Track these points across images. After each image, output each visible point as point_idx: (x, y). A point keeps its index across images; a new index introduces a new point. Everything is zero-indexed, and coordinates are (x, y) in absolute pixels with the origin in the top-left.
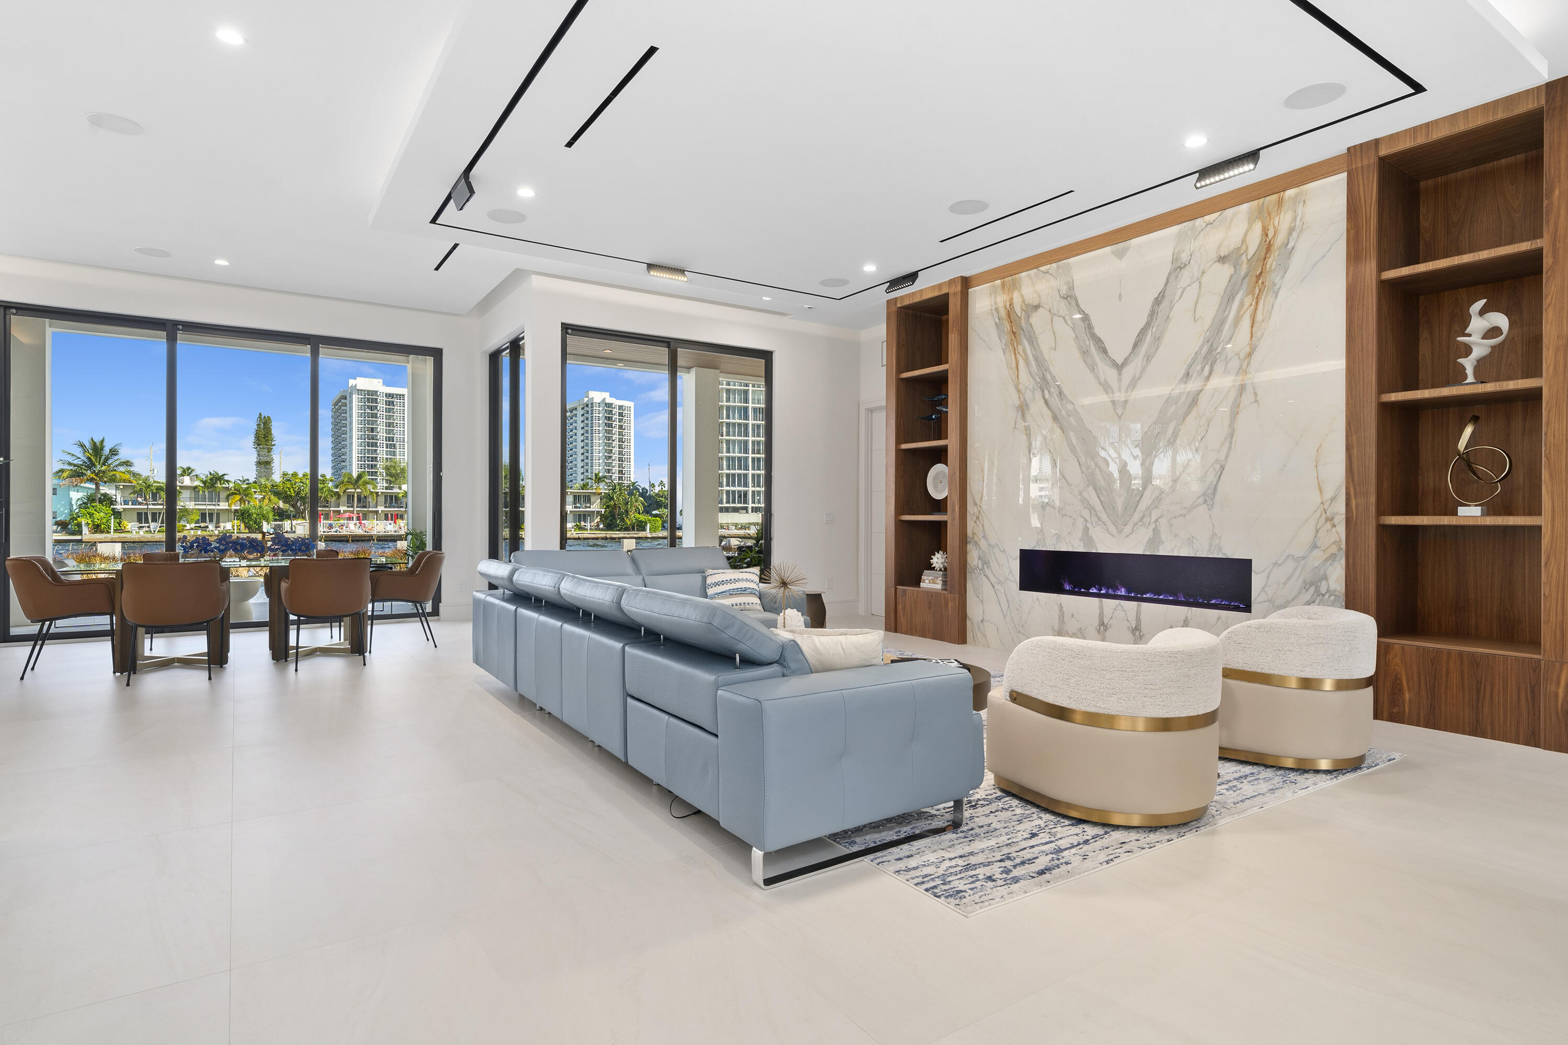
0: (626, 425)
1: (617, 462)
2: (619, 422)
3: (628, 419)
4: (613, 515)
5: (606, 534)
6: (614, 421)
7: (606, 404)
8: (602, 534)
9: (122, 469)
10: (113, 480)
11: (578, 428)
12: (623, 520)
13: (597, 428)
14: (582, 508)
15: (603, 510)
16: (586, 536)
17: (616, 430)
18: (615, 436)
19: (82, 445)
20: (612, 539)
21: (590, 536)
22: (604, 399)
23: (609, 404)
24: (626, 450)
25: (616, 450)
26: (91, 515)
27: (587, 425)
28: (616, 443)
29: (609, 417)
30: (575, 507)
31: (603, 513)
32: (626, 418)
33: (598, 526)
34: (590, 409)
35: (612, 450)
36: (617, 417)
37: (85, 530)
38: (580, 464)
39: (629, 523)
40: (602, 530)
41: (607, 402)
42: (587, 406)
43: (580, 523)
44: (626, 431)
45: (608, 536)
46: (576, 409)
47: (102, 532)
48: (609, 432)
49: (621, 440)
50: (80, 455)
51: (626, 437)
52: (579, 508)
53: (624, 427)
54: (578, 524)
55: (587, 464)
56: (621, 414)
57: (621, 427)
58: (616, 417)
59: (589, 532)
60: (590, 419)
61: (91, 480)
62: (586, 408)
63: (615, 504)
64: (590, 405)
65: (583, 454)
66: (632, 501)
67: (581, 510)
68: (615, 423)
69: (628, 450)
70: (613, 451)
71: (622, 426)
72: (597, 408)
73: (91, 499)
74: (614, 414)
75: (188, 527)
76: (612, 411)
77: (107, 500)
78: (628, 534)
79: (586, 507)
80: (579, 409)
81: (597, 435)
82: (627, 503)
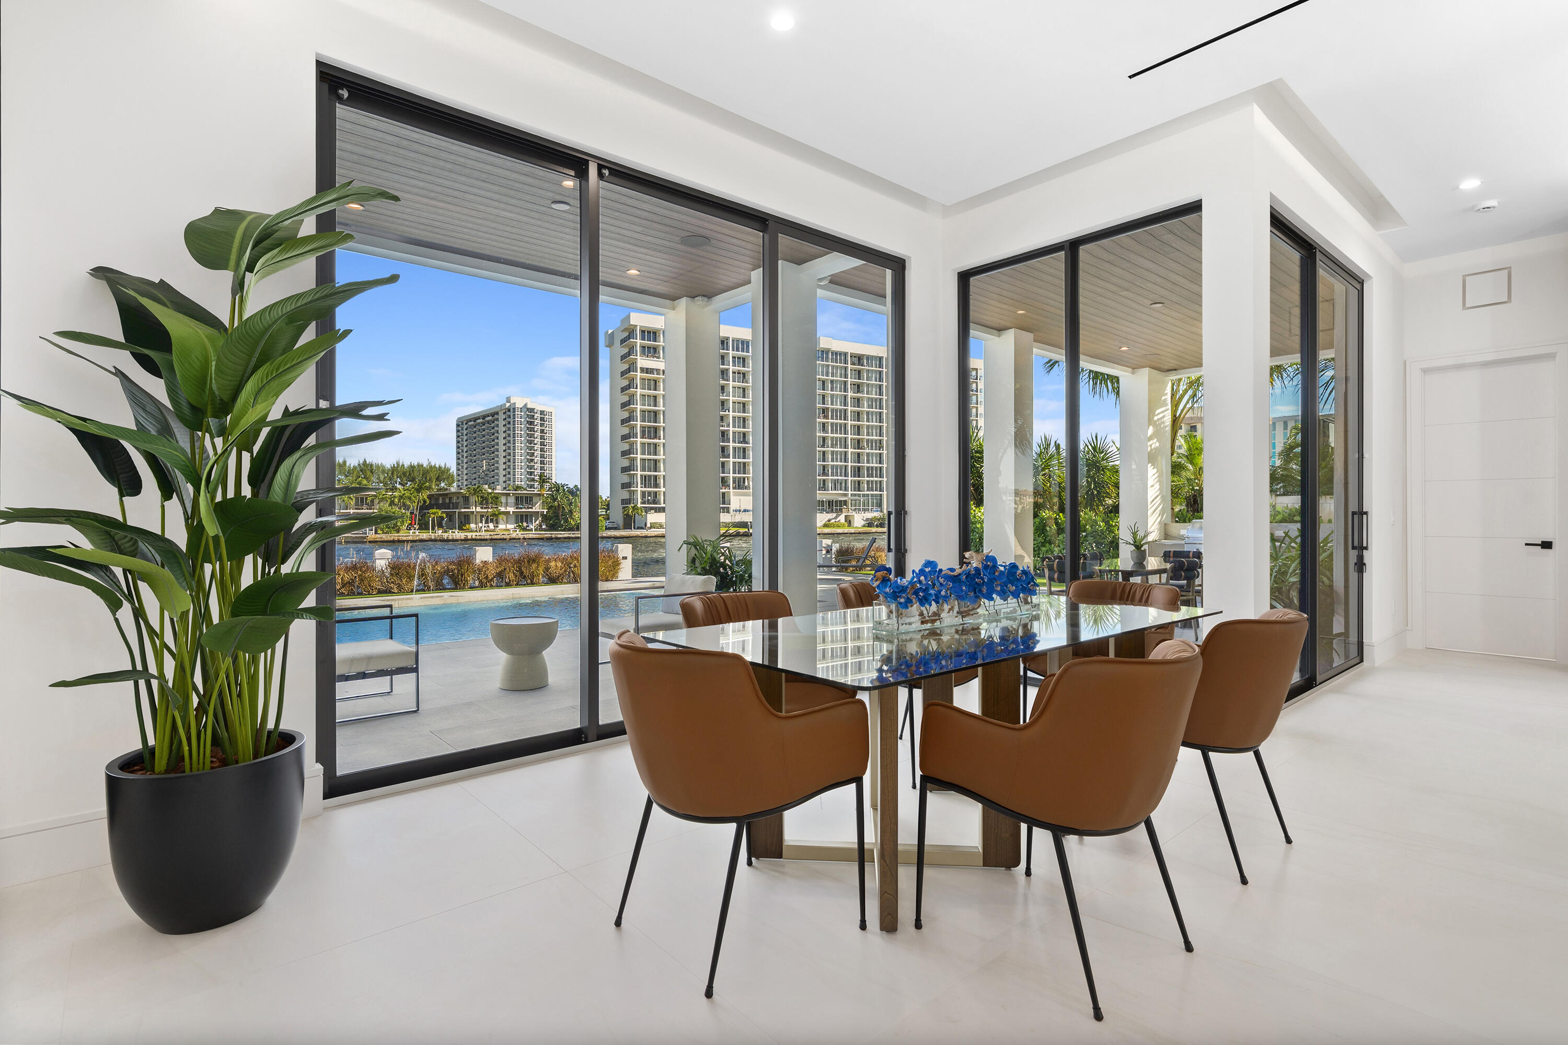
0: (547, 429)
1: (539, 465)
2: (541, 426)
3: (550, 423)
4: (557, 516)
5: (551, 534)
6: (536, 425)
7: (528, 409)
8: (548, 534)
11: (499, 432)
12: (566, 521)
13: (519, 432)
14: (524, 508)
15: (545, 511)
16: (531, 536)
17: (538, 434)
18: (537, 440)
20: (557, 538)
21: (534, 536)
22: (526, 405)
23: (531, 409)
24: (548, 453)
25: (538, 453)
27: (509, 429)
28: (538, 447)
29: (531, 422)
30: (517, 508)
31: (545, 513)
32: (547, 423)
33: (541, 526)
34: (512, 414)
35: (534, 453)
36: (539, 422)
38: (502, 467)
39: (573, 523)
40: (545, 530)
41: (529, 407)
42: (509, 410)
43: (522, 523)
44: (547, 435)
45: (553, 536)
46: (497, 413)
48: (531, 436)
49: (542, 444)
51: (547, 441)
52: (521, 508)
53: (545, 431)
54: (520, 524)
55: (509, 467)
56: (542, 419)
57: (542, 431)
58: (537, 422)
59: (534, 532)
60: (512, 423)
62: (508, 413)
63: (559, 504)
64: (512, 410)
65: (505, 457)
66: (576, 502)
67: (523, 510)
68: (537, 427)
69: (550, 454)
70: (535, 455)
71: (544, 430)
72: (519, 413)
74: (536, 419)
76: (534, 416)
78: (573, 534)
79: (528, 508)
80: (501, 414)
81: (519, 438)
82: (571, 504)
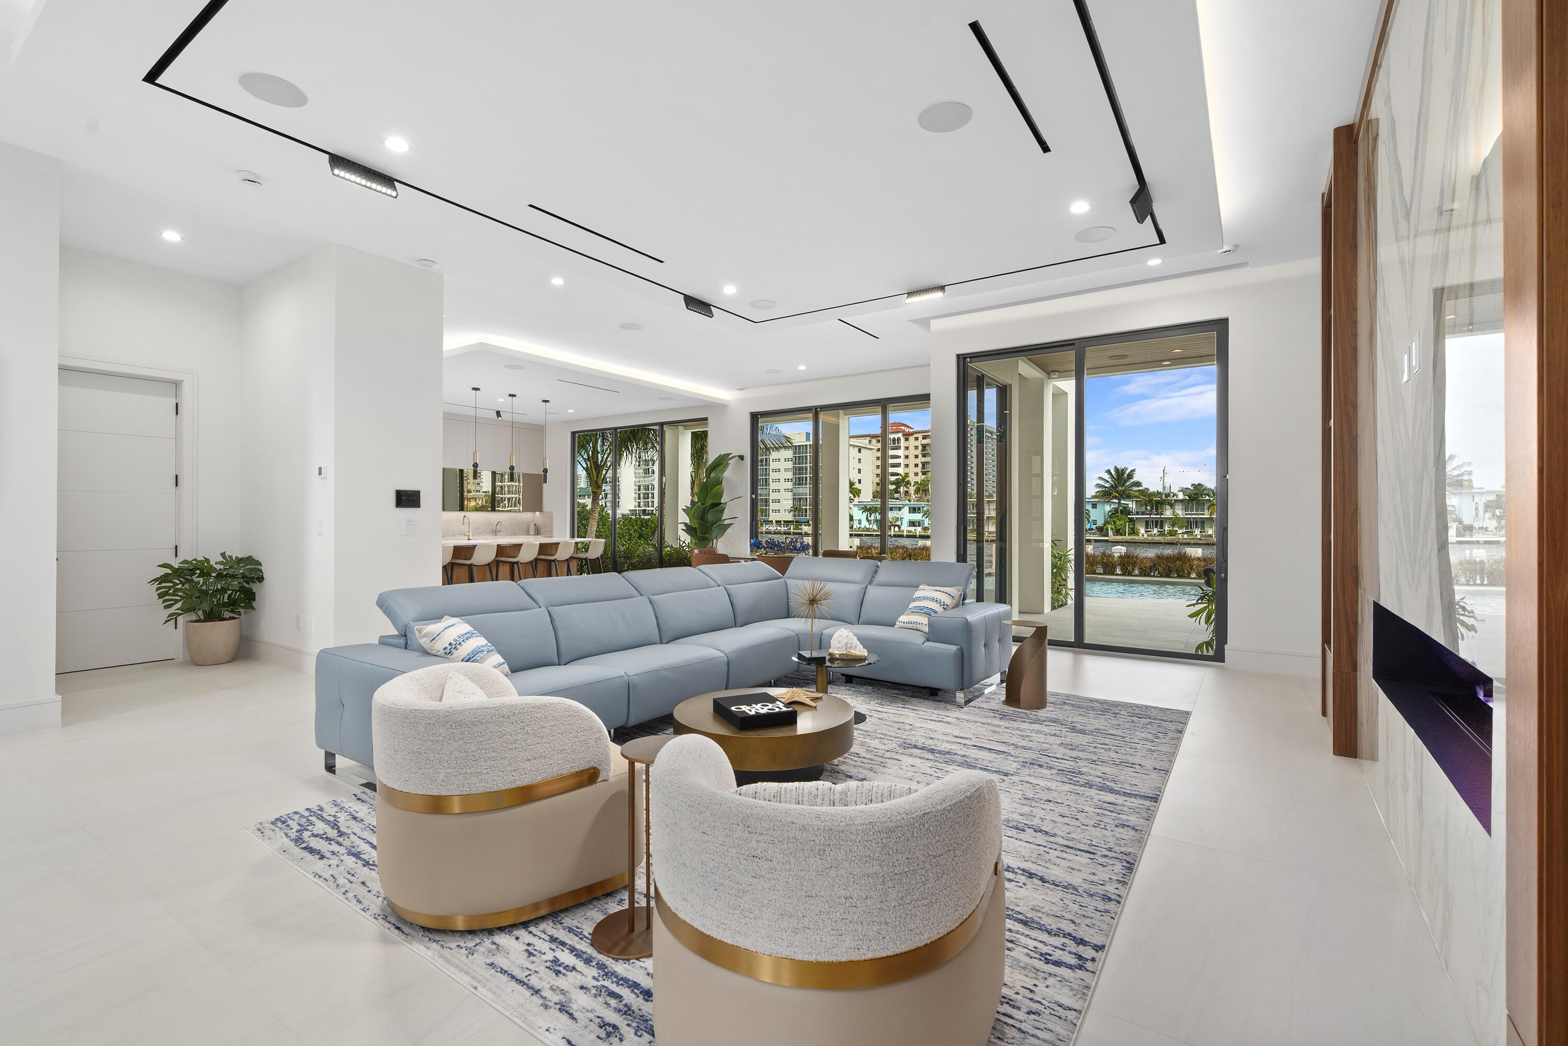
9: (1136, 489)
10: (1129, 497)
19: (1109, 472)
26: (1115, 523)
37: (1110, 533)
47: (1121, 535)
50: (1110, 480)
61: (1115, 497)
73: (1114, 513)
75: (1180, 531)
77: (1126, 511)
